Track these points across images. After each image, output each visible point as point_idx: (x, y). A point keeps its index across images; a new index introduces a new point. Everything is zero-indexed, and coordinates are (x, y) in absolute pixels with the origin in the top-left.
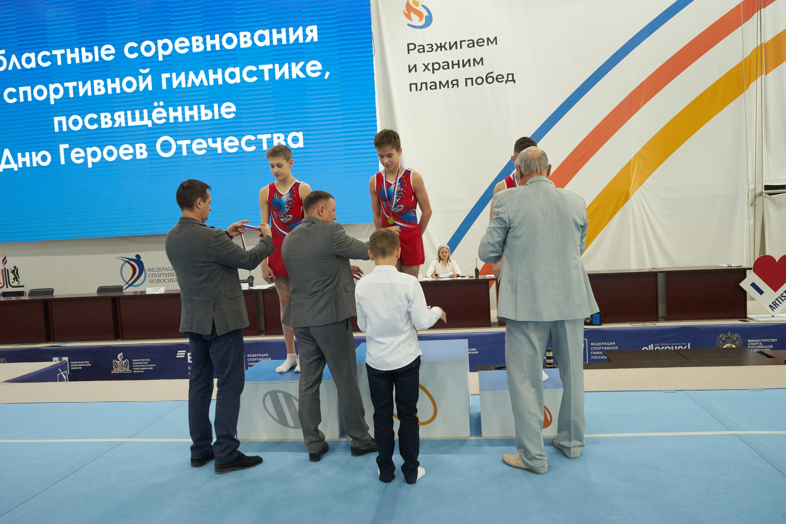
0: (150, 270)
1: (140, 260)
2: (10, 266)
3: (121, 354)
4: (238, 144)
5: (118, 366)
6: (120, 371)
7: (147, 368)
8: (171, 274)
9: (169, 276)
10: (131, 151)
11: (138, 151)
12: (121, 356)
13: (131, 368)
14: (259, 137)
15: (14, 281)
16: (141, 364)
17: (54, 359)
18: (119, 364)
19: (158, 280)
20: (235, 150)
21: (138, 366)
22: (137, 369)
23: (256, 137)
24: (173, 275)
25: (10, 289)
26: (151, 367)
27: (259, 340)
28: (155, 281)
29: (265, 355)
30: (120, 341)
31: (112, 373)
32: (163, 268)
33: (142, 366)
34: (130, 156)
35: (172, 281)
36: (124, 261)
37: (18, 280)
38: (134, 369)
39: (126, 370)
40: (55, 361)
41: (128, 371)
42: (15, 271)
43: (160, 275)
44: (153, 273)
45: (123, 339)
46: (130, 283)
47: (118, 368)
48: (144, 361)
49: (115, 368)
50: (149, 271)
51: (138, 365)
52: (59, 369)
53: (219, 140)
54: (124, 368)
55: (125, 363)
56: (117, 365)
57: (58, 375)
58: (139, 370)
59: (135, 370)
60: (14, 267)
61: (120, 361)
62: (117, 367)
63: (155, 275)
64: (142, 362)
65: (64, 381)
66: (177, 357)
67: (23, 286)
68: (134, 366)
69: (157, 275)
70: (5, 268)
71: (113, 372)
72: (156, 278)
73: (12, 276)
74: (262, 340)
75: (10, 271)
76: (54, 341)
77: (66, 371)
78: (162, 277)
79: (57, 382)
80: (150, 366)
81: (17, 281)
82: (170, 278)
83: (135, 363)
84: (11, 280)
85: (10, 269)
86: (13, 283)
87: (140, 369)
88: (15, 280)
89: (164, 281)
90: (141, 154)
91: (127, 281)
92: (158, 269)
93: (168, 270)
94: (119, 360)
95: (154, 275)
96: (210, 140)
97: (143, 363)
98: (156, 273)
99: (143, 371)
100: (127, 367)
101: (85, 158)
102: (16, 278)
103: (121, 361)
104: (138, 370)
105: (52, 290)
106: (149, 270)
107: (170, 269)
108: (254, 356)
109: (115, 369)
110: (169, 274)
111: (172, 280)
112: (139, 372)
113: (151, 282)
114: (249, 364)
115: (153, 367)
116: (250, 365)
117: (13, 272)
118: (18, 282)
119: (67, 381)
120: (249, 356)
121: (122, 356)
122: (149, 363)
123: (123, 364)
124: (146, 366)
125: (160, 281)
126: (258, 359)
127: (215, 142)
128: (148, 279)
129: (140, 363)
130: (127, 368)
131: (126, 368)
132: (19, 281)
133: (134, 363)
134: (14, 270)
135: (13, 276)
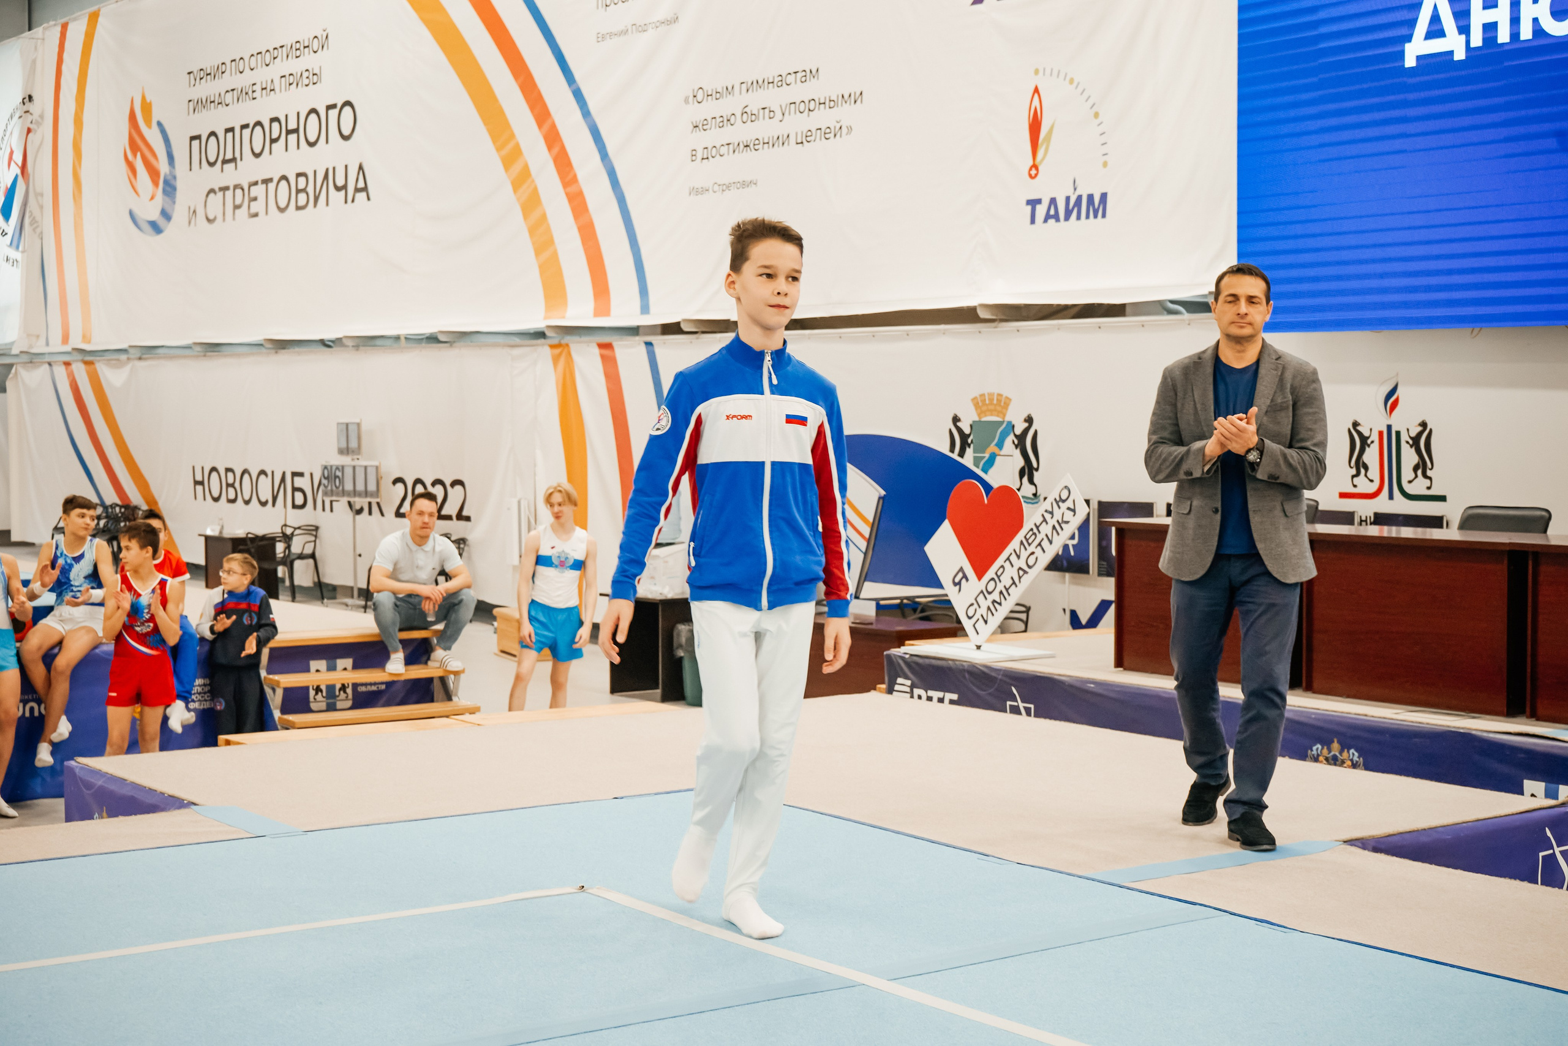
2: (1405, 422)
15: (1416, 476)
17: (1529, 785)
25: (1400, 506)
37: (1429, 473)
40: (1533, 795)
42: (1423, 441)
52: (1549, 834)
60: (1420, 425)
67: (1442, 499)
70: (1389, 427)
73: (1409, 458)
75: (1404, 437)
76: (1535, 715)
81: (1425, 476)
84: (1407, 473)
85: (1408, 430)
86: (1410, 482)
88: (1419, 472)
102: (1422, 467)
105: (1544, 513)
117: (1415, 441)
118: (1427, 482)
132: (1430, 478)
134: (1420, 434)
135: (1415, 459)
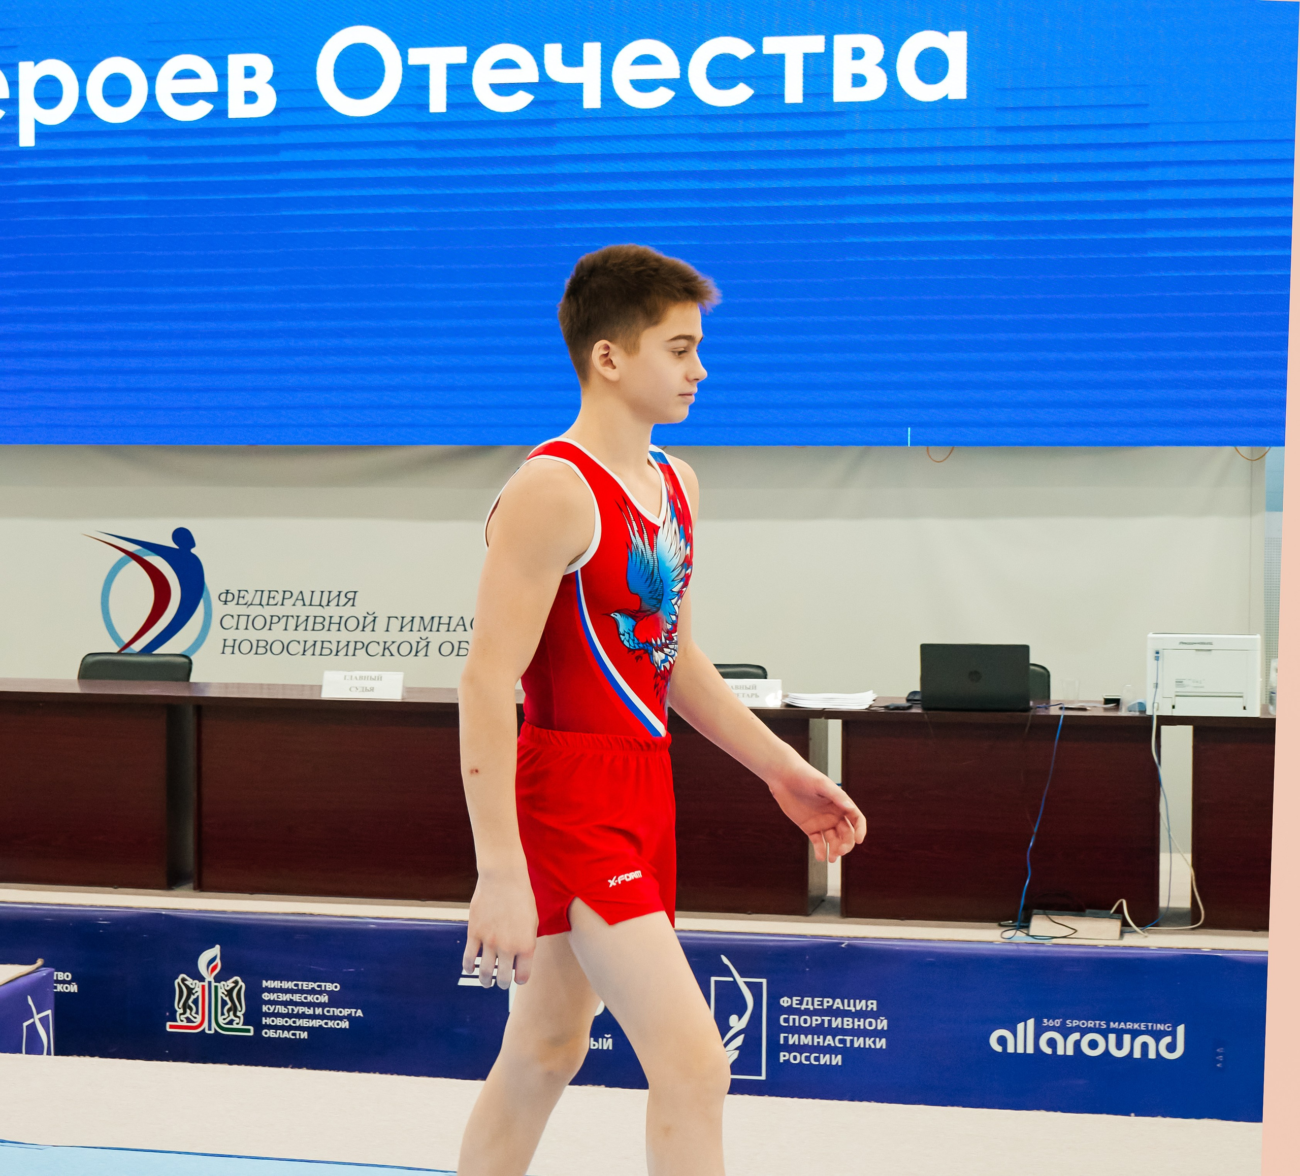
0: (230, 597)
1: (193, 551)
3: (216, 950)
4: (675, 73)
5: (196, 1002)
6: (206, 1024)
7: (322, 1023)
8: (319, 620)
9: (310, 627)
10: (208, 82)
11: (237, 85)
12: (214, 959)
13: (254, 1016)
14: (772, 45)
16: (296, 1004)
18: (200, 993)
19: (263, 644)
20: (663, 96)
21: (282, 1009)
22: (279, 1021)
23: (758, 45)
24: (326, 623)
26: (341, 1018)
27: (837, 938)
28: (245, 647)
29: (861, 1005)
30: (192, 893)
31: (168, 1029)
32: (288, 595)
33: (301, 1009)
34: (201, 103)
35: (318, 651)
36: (123, 554)
38: (264, 1021)
39: (231, 1022)
41: (240, 1026)
43: (269, 624)
44: (243, 610)
45: (201, 887)
46: (138, 646)
47: (197, 1013)
48: (313, 992)
49: (181, 1011)
50: (226, 602)
51: (285, 1004)
52: (27, 1003)
53: (592, 51)
54: (223, 1014)
55: (230, 992)
56: (193, 997)
57: (25, 1024)
58: (289, 1028)
59: (270, 1027)
61: (206, 984)
62: (191, 1009)
63: (251, 621)
64: (302, 992)
65: (42, 1053)
66: (463, 982)
68: (265, 1008)
69: (259, 623)
71: (171, 1027)
72: (253, 635)
74: (849, 938)
77: (49, 1012)
78: (278, 633)
79: (21, 1052)
80: (337, 1012)
82: (311, 636)
83: (273, 997)
87: (290, 1022)
89: (286, 648)
90: (251, 97)
91: (127, 641)
92: (266, 594)
93: (307, 602)
94: (202, 979)
95: (243, 620)
96: (553, 52)
97: (310, 998)
98: (254, 611)
99: (304, 1035)
100: (234, 1009)
101: (12, 103)
103: (210, 983)
104: (283, 1028)
106: (223, 597)
107: (316, 601)
108: (809, 1003)
109: (183, 1017)
110: (311, 620)
111: (319, 645)
112: (286, 1034)
113: (228, 650)
114: (786, 1039)
115: (349, 1017)
116: (791, 1042)
119: (49, 1053)
120: (785, 1005)
121: (218, 961)
122: (335, 1000)
123: (220, 994)
124: (319, 1011)
125: (269, 647)
126: (826, 1019)
127: (573, 58)
128: (216, 634)
129: (297, 998)
130: (235, 1015)
131: (232, 1017)
133: (266, 996)
